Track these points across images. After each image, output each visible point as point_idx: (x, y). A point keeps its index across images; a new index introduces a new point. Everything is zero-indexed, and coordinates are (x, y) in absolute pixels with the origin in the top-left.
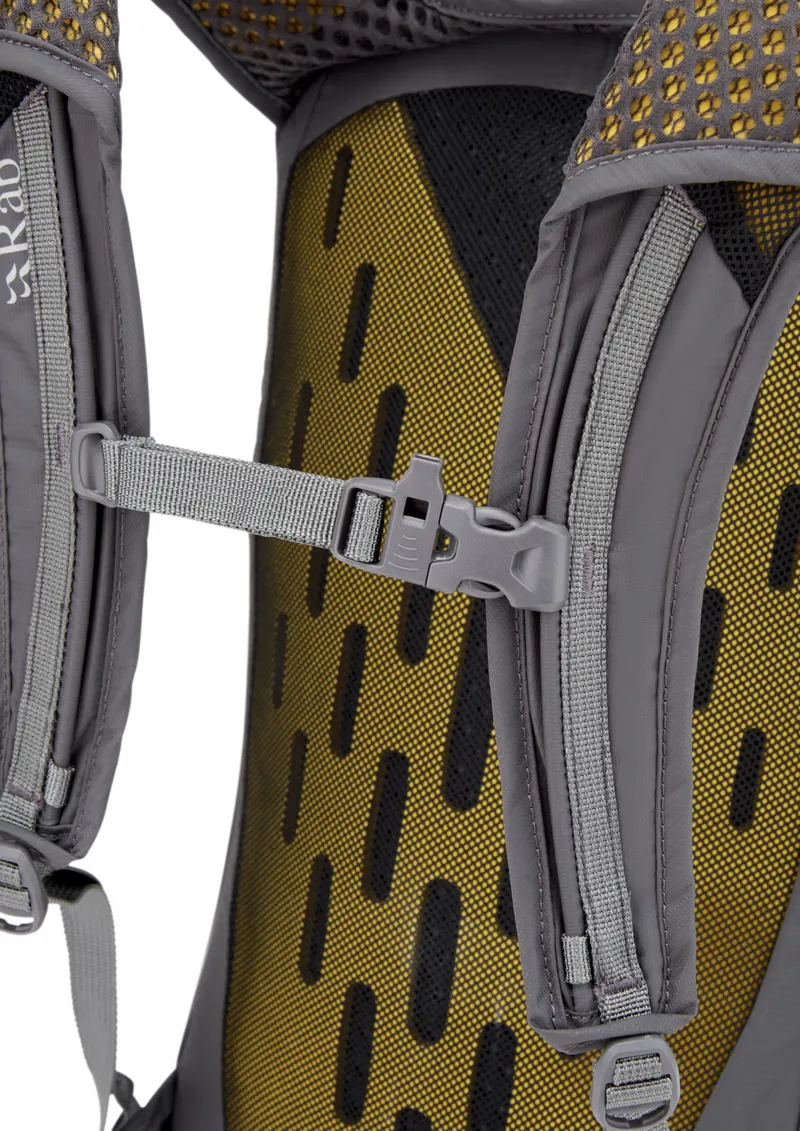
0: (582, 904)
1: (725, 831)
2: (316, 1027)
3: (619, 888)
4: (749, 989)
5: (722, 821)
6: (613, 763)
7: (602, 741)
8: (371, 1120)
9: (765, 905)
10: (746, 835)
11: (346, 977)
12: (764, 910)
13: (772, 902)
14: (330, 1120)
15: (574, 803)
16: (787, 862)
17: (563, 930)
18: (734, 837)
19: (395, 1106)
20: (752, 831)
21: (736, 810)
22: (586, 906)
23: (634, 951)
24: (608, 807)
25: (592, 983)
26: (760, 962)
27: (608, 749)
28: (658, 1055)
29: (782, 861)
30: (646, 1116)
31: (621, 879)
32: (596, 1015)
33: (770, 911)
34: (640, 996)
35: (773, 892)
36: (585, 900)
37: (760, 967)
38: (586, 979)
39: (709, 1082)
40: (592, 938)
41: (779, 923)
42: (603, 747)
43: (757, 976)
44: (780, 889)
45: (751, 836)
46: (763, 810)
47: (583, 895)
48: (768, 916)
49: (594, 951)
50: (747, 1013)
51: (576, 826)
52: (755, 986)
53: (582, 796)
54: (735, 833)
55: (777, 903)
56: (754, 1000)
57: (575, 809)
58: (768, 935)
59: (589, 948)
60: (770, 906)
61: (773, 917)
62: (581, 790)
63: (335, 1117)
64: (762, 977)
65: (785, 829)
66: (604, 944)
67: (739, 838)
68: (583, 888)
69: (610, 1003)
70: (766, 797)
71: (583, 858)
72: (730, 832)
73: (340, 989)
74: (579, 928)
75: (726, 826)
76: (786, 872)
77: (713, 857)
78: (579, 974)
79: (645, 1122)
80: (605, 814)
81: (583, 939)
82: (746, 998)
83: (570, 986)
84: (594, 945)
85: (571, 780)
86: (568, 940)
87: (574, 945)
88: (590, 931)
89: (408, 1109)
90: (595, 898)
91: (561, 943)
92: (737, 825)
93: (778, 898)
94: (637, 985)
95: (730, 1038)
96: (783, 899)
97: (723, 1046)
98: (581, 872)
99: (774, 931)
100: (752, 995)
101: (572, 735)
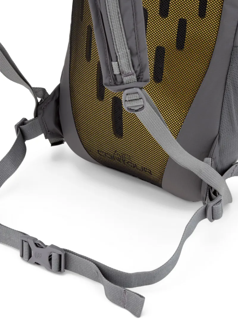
0: (116, 53)
1: (197, 19)
2: (91, 74)
3: (126, 49)
4: (207, 63)
5: (196, 16)
6: (122, 16)
7: (118, 11)
8: (106, 100)
9: (210, 39)
10: (203, 20)
11: (97, 60)
12: (210, 41)
13: (212, 38)
14: (96, 99)
15: (111, 27)
16: (216, 27)
17: (112, 61)
18: (200, 20)
19: (112, 96)
20: (205, 19)
21: (200, 13)
22: (117, 54)
23: (132, 65)
24: (121, 28)
25: (120, 74)
26: (210, 55)
27: (120, 13)
28: (138, 93)
29: (214, 27)
30: (140, 109)
31: (126, 47)
32: (122, 83)
33: (212, 41)
34: (134, 77)
35: (212, 36)
36: (117, 52)
37: (210, 57)
38: (118, 73)
39: (197, 89)
40: (119, 62)
41: (215, 44)
42: (118, 12)
43: (209, 59)
44: (214, 35)
45: (205, 20)
46: (208, 13)
47: (116, 51)
48: (211, 42)
49: (120, 66)
50: (207, 70)
51: (112, 33)
52: (209, 62)
53: (113, 25)
54: (200, 19)
55: (214, 39)
56: (208, 66)
57: (112, 29)
58: (212, 48)
59: (119, 65)
60: (212, 40)
61: (213, 42)
62: (113, 24)
63: (97, 99)
64: (210, 60)
65: (215, 18)
66: (122, 64)
67: (202, 21)
68: (116, 49)
69: (125, 79)
70: (208, 9)
71: (115, 41)
72: (199, 19)
73: (96, 63)
74: (115, 60)
75: (198, 17)
76: (216, 30)
77: (195, 26)
78: (116, 72)
79: (139, 110)
80: (120, 30)
81: (116, 63)
82: (206, 65)
83: (115, 75)
84: (120, 64)
85: (110, 21)
86: (113, 63)
87: (114, 64)
88: (119, 60)
89: (115, 97)
90: (119, 52)
91: (111, 64)
92: (201, 17)
93: (214, 37)
94: (133, 74)
95: (202, 77)
96: (215, 38)
97: (200, 79)
98: (115, 45)
99: (213, 47)
100: (208, 65)
101: (109, 10)
